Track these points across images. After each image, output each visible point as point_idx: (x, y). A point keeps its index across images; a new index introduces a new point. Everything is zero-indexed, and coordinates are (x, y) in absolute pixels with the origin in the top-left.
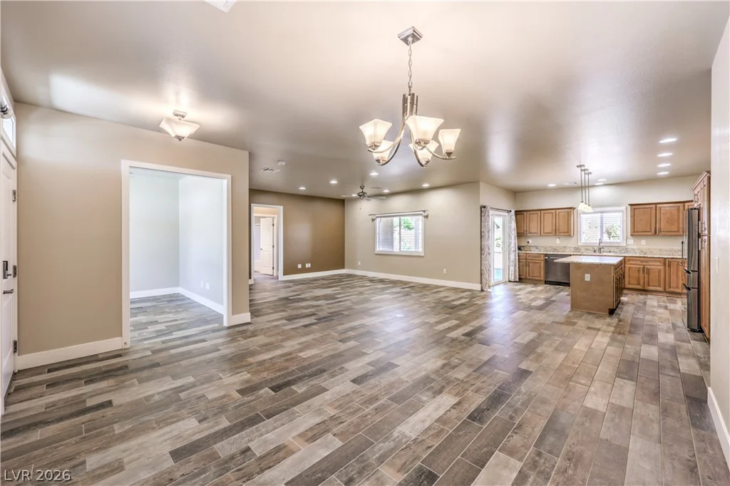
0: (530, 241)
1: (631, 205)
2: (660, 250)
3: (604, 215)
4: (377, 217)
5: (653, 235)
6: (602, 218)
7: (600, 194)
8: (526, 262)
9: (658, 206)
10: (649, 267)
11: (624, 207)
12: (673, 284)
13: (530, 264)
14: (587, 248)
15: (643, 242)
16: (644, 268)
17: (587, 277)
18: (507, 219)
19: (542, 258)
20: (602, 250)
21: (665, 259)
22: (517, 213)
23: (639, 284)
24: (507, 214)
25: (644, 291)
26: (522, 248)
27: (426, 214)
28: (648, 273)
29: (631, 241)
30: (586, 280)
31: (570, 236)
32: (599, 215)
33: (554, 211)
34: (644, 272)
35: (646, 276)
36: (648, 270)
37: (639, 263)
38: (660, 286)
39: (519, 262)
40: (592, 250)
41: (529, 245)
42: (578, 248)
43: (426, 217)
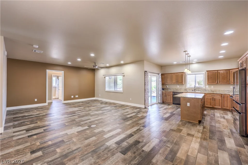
0: (168, 86)
1: (207, 71)
2: (219, 90)
3: (196, 75)
4: (106, 76)
5: (217, 84)
6: (195, 77)
7: (195, 66)
8: (165, 95)
9: (218, 71)
10: (215, 98)
11: (205, 72)
12: (225, 105)
13: (167, 96)
14: (190, 89)
15: (212, 87)
16: (213, 98)
17: (188, 104)
18: (158, 77)
19: (172, 93)
20: (196, 90)
21: (222, 94)
22: (162, 75)
23: (211, 105)
24: (158, 75)
25: (213, 108)
26: (164, 89)
27: (123, 75)
28: (215, 100)
29: (207, 87)
30: (188, 105)
31: (183, 84)
32: (194, 76)
33: (176, 74)
34: (213, 100)
35: (214, 102)
36: (215, 99)
37: (211, 96)
38: (220, 106)
39: (163, 95)
40: (191, 90)
41: (167, 88)
42: (186, 89)
43: (124, 76)
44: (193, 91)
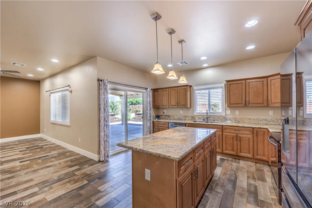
1: (227, 81)
2: (249, 119)
3: (211, 91)
4: (51, 93)
5: (244, 107)
6: (209, 93)
7: (209, 74)
8: (158, 128)
9: (248, 81)
10: (240, 135)
11: (224, 84)
12: (260, 151)
14: (200, 117)
15: (237, 112)
16: (237, 136)
18: (145, 95)
19: (168, 125)
20: (209, 118)
21: (253, 128)
23: (233, 150)
24: (145, 91)
25: (237, 157)
26: (161, 117)
28: (240, 141)
29: (228, 112)
31: (187, 107)
32: (207, 91)
33: (176, 88)
34: (237, 140)
35: (239, 143)
36: (240, 138)
37: (233, 131)
38: (249, 153)
39: (153, 128)
40: (203, 118)
41: (164, 114)
42: (194, 117)
43: (71, 92)
44: (204, 120)
